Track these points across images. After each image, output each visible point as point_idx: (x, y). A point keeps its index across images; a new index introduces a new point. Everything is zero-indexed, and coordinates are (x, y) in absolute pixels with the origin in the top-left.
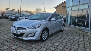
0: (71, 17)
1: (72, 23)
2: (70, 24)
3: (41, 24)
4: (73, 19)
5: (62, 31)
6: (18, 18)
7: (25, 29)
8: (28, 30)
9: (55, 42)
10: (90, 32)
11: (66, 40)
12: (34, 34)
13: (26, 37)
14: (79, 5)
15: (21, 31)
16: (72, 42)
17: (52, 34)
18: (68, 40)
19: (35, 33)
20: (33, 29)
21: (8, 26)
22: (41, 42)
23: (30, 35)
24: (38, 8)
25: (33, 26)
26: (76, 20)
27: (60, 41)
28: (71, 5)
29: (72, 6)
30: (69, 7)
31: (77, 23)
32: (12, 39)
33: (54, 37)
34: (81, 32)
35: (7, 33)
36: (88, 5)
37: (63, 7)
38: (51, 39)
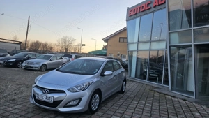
0: (137, 58)
1: (139, 74)
2: (136, 76)
3: (91, 82)
4: (142, 65)
5: (121, 92)
6: (22, 62)
7: (63, 92)
8: (68, 94)
9: (112, 113)
10: (170, 94)
11: (130, 111)
12: (78, 101)
13: (65, 106)
14: (151, 41)
15: (56, 96)
16: (141, 113)
17: (105, 100)
18: (135, 110)
19: (80, 99)
20: (77, 91)
21: (6, 82)
22: (89, 114)
23: (71, 103)
24: (66, 37)
25: (77, 87)
26: (146, 68)
27: (121, 112)
28: (136, 40)
29: (138, 42)
30: (133, 43)
31: (149, 75)
32: (32, 112)
33: (109, 104)
34: (156, 95)
35: (14, 100)
36: (165, 43)
37: (122, 40)
38: (104, 108)
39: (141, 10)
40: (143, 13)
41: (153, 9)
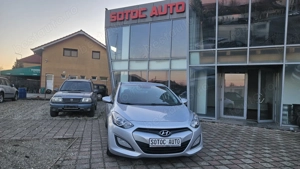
7: (186, 129)
14: (149, 59)
29: (130, 60)
37: (68, 52)
39: (132, 17)
40: (135, 21)
41: (149, 19)
